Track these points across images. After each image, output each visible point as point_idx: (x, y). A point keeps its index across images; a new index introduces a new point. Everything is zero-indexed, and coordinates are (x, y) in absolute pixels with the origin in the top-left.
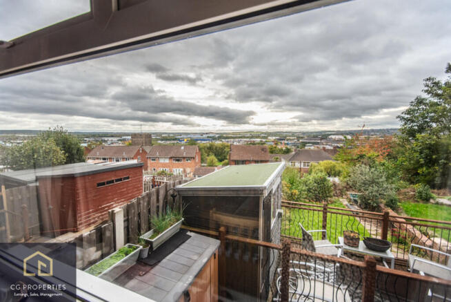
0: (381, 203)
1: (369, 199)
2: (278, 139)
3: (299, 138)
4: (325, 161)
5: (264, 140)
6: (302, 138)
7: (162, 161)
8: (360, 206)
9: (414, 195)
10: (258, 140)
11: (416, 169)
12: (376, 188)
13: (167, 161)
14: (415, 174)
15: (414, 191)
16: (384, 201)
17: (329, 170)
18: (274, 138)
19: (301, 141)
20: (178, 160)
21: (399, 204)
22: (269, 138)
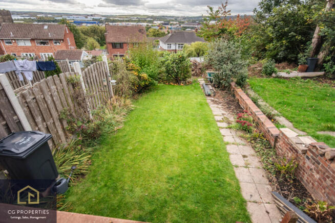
0: (232, 81)
1: (222, 79)
2: (162, 23)
3: (180, 23)
4: (196, 43)
5: (150, 24)
6: (183, 22)
7: (21, 44)
8: (214, 86)
9: (261, 70)
10: (145, 24)
11: (264, 45)
12: (230, 66)
13: (29, 44)
14: (262, 50)
15: (261, 67)
16: (235, 80)
17: (198, 51)
18: (159, 22)
19: (182, 25)
20: (44, 43)
21: (247, 80)
22: (155, 22)
